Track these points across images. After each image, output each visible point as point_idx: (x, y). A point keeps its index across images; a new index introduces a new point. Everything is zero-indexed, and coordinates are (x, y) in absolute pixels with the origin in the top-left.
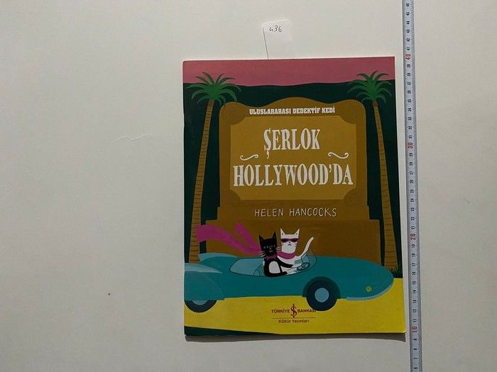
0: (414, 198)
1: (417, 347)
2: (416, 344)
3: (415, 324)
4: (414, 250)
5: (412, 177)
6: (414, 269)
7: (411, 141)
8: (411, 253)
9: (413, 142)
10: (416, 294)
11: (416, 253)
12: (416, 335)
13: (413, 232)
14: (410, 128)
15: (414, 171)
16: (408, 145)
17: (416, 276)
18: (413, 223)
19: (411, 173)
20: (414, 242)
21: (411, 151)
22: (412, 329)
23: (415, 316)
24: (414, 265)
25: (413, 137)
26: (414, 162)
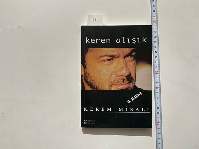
0: (157, 51)
1: (160, 133)
2: (159, 131)
3: (159, 120)
4: (157, 80)
6: (158, 90)
7: (154, 18)
9: (156, 20)
10: (159, 104)
11: (158, 82)
12: (159, 126)
14: (154, 11)
15: (156, 35)
16: (153, 21)
17: (159, 94)
18: (157, 65)
20: (157, 75)
22: (157, 123)
23: (158, 116)
24: (157, 88)
25: (155, 17)
26: (156, 30)
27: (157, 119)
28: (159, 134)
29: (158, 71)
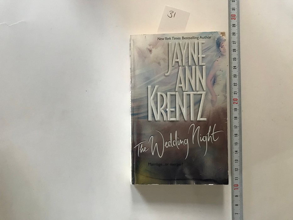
1: (238, 203)
2: (237, 200)
5: (234, 46)
7: (234, 13)
8: (234, 116)
9: (236, 14)
10: (238, 154)
11: (238, 117)
12: (237, 192)
13: (235, 96)
15: (236, 40)
16: (231, 17)
17: (238, 137)
18: (235, 89)
19: (234, 43)
20: (235, 106)
21: (234, 22)
22: (235, 187)
23: (237, 174)
24: (236, 127)
25: (236, 10)
26: (236, 32)
27: (234, 180)
28: (237, 205)
29: (238, 99)
